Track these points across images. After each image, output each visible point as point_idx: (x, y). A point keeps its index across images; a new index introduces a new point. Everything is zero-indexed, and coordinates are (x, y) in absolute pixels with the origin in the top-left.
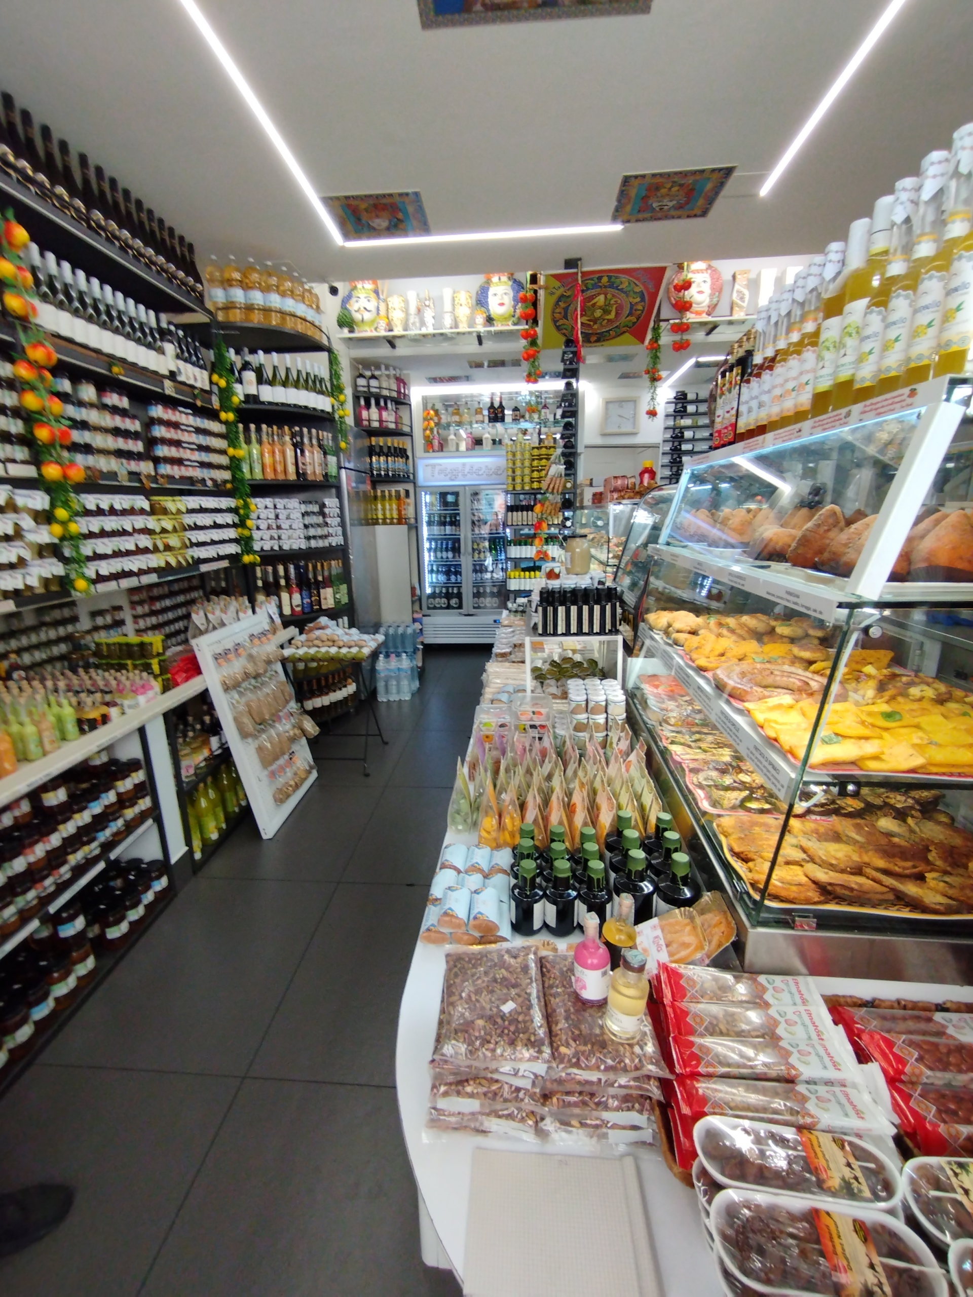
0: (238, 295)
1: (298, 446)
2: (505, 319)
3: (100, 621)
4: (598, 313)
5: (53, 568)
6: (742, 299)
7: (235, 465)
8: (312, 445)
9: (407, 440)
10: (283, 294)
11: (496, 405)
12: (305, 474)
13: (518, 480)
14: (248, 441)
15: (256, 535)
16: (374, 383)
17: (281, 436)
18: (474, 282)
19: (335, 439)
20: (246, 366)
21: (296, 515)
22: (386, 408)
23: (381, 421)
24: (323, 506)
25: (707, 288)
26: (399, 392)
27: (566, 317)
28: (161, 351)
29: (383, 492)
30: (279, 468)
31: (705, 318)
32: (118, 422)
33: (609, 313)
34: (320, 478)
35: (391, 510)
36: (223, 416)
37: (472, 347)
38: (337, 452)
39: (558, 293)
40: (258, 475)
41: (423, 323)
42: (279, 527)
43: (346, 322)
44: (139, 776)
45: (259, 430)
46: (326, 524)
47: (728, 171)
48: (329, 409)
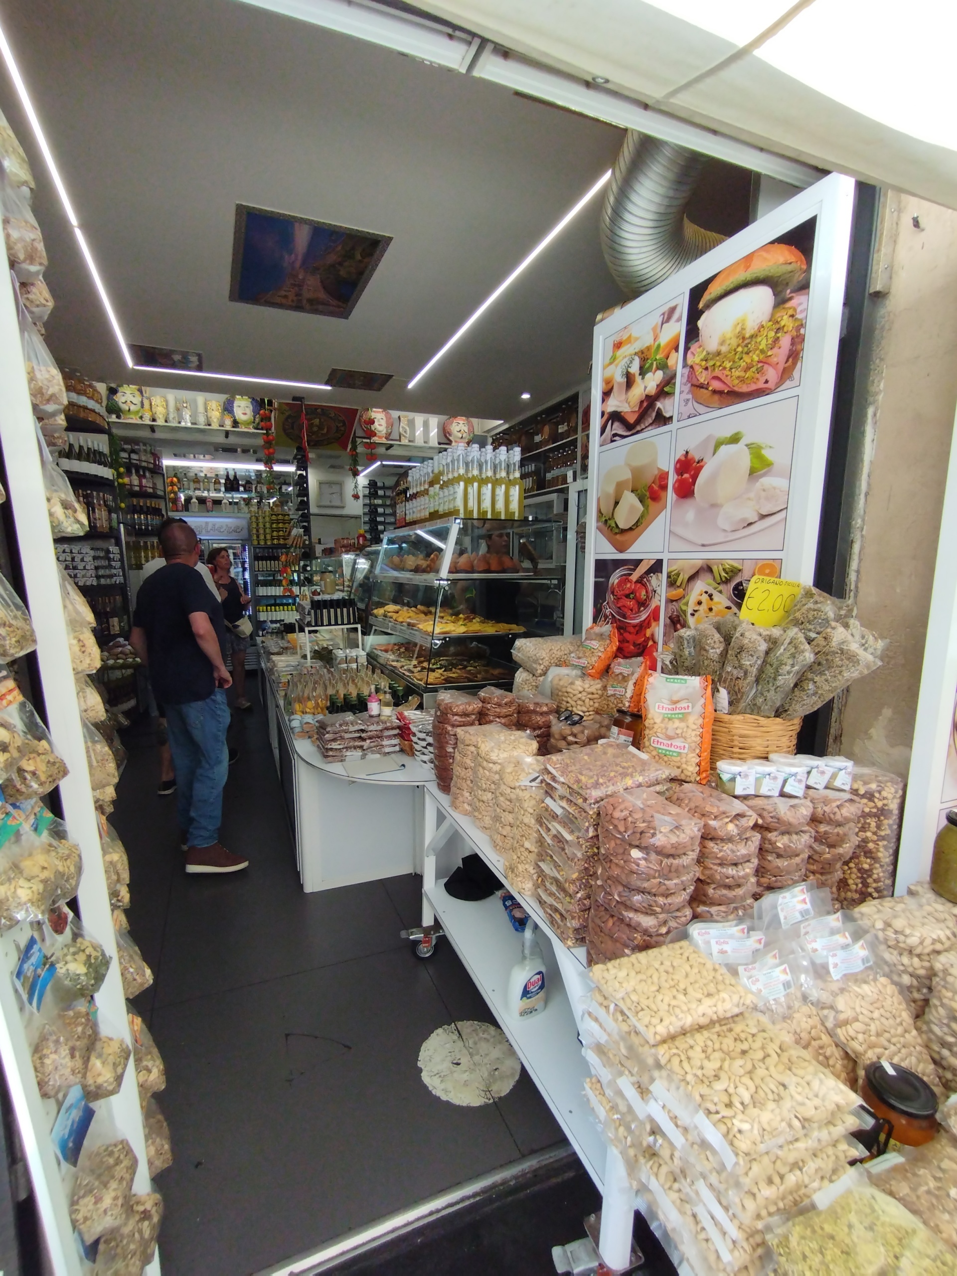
1: (89, 505)
2: (247, 424)
4: (315, 429)
6: (405, 432)
9: (161, 502)
11: (231, 477)
12: (95, 527)
13: (262, 537)
16: (134, 456)
18: (223, 397)
19: (114, 500)
21: (88, 559)
22: (144, 476)
23: (141, 486)
24: (108, 552)
25: (383, 423)
26: (154, 464)
27: (293, 428)
29: (146, 543)
31: (384, 441)
33: (323, 429)
34: (106, 530)
37: (221, 439)
38: (117, 509)
39: (287, 414)
41: (181, 419)
42: (75, 568)
43: (114, 409)
46: (110, 567)
47: (390, 377)
48: (111, 478)
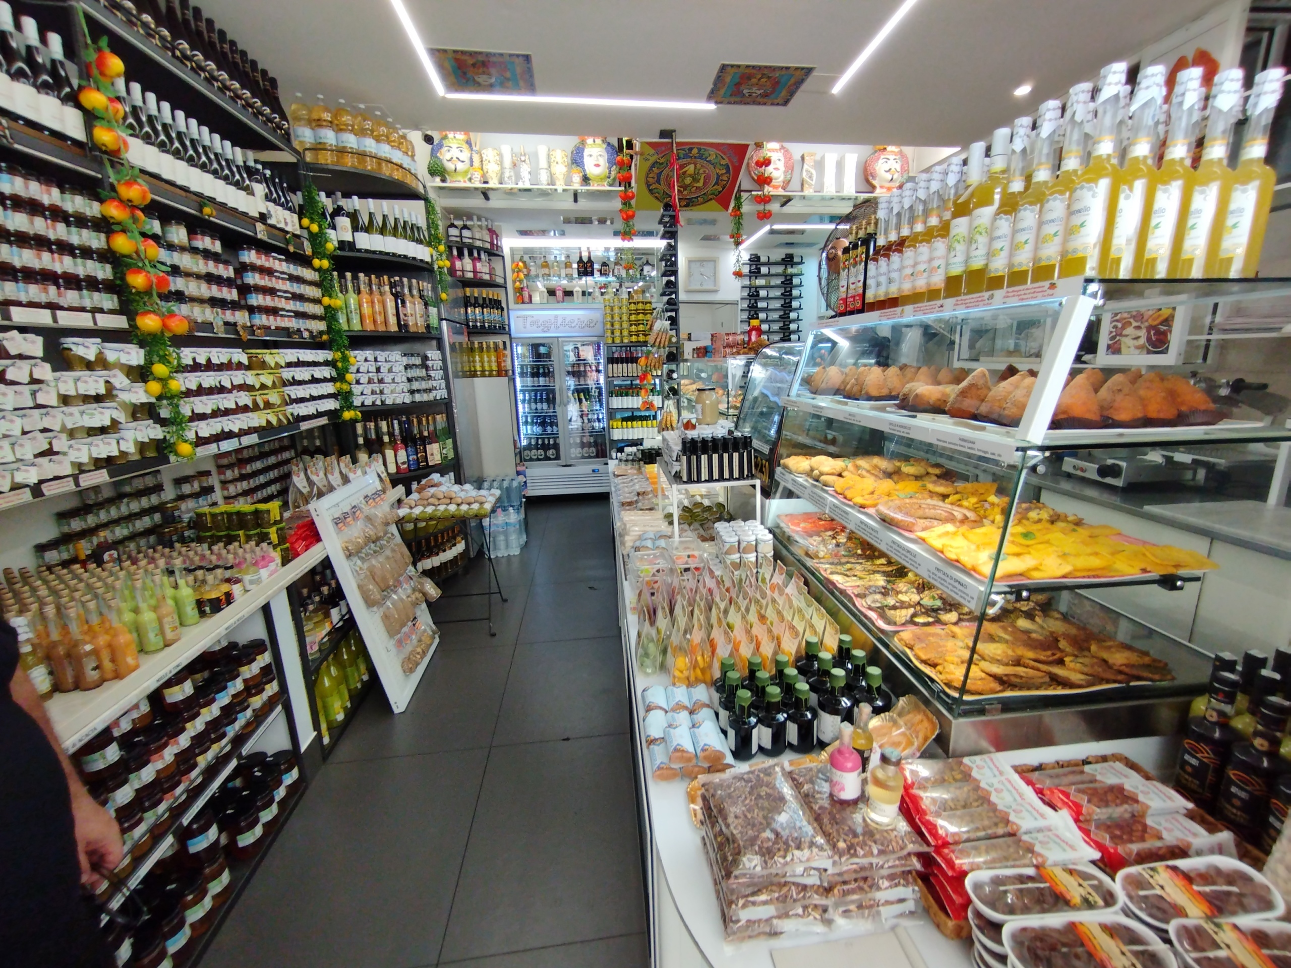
0: (329, 136)
1: (398, 296)
2: (601, 179)
3: (186, 489)
4: (688, 181)
5: (151, 431)
6: (811, 177)
7: (330, 315)
8: (412, 296)
9: (501, 292)
10: (378, 140)
11: (585, 259)
12: (406, 325)
13: (617, 333)
14: (344, 290)
15: (357, 389)
16: (466, 233)
17: (379, 286)
18: (570, 142)
19: (434, 289)
20: (338, 211)
21: (399, 368)
23: (475, 272)
24: (425, 358)
25: (781, 165)
26: (492, 243)
27: (658, 181)
28: (249, 191)
29: (480, 343)
30: (380, 319)
31: (781, 192)
32: (211, 267)
33: (698, 181)
34: (422, 330)
35: (489, 362)
36: (316, 262)
37: (568, 204)
38: (437, 302)
39: (653, 159)
40: (356, 326)
41: (518, 177)
42: (381, 381)
44: (265, 659)
45: (355, 278)
46: (429, 377)
47: (809, 71)
48: (428, 259)
